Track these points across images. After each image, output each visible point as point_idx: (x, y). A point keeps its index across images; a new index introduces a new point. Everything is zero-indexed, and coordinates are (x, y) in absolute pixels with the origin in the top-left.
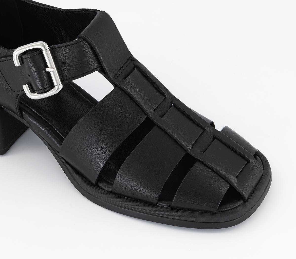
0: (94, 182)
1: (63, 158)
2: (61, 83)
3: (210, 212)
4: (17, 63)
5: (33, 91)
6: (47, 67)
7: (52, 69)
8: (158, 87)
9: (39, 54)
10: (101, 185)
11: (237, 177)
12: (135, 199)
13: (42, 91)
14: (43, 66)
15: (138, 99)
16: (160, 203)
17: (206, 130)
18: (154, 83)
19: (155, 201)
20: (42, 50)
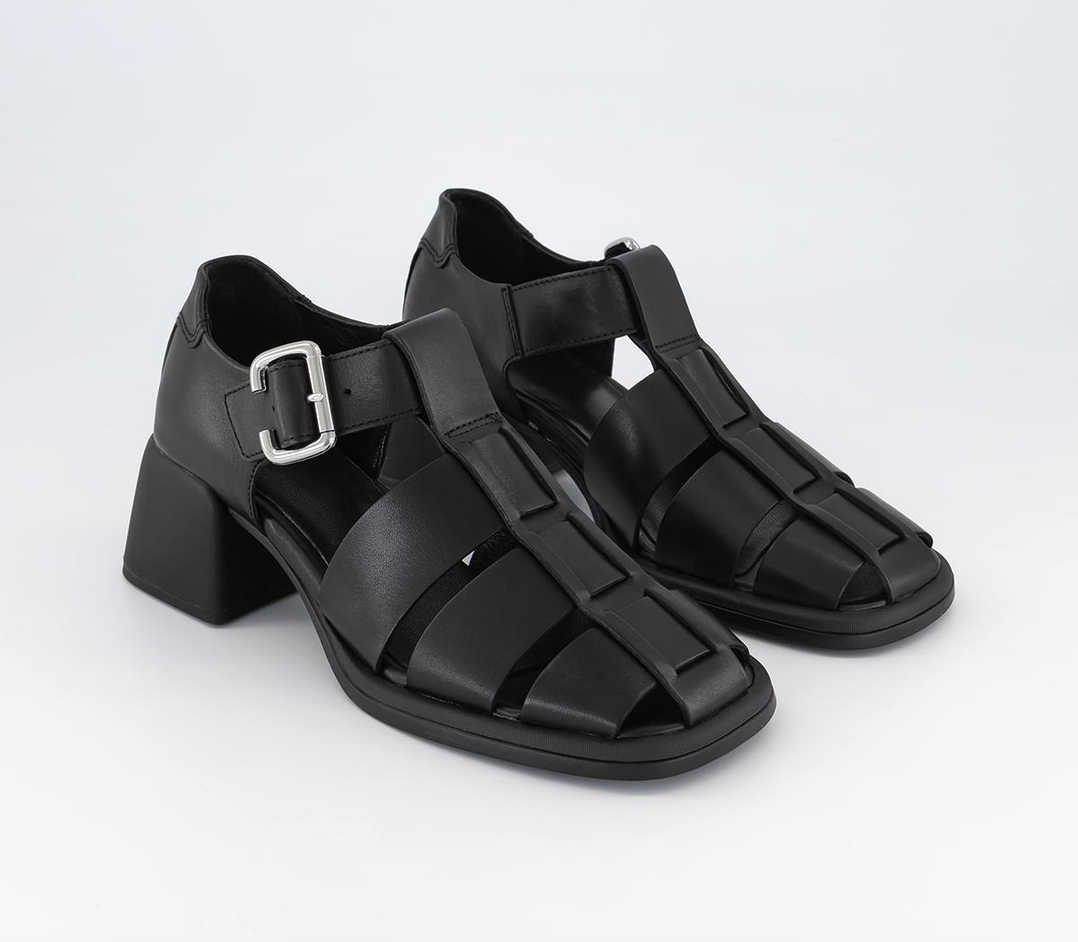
0: (374, 663)
1: (327, 620)
2: (333, 429)
3: (602, 736)
4: (255, 385)
5: (277, 444)
6: (311, 392)
7: (319, 397)
8: (544, 480)
9: (300, 365)
10: (389, 673)
11: (679, 672)
12: (451, 700)
13: (292, 442)
14: (303, 391)
15: (489, 482)
16: (499, 710)
17: (630, 577)
18: (536, 470)
19: (489, 706)
20: (305, 356)
